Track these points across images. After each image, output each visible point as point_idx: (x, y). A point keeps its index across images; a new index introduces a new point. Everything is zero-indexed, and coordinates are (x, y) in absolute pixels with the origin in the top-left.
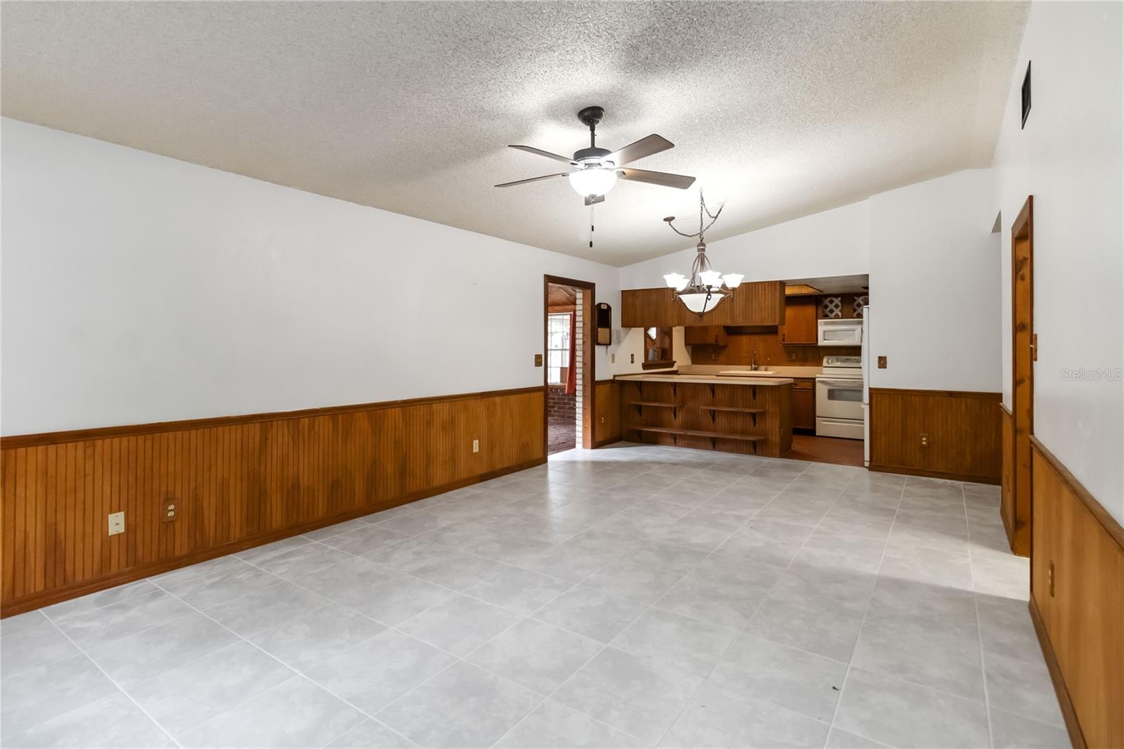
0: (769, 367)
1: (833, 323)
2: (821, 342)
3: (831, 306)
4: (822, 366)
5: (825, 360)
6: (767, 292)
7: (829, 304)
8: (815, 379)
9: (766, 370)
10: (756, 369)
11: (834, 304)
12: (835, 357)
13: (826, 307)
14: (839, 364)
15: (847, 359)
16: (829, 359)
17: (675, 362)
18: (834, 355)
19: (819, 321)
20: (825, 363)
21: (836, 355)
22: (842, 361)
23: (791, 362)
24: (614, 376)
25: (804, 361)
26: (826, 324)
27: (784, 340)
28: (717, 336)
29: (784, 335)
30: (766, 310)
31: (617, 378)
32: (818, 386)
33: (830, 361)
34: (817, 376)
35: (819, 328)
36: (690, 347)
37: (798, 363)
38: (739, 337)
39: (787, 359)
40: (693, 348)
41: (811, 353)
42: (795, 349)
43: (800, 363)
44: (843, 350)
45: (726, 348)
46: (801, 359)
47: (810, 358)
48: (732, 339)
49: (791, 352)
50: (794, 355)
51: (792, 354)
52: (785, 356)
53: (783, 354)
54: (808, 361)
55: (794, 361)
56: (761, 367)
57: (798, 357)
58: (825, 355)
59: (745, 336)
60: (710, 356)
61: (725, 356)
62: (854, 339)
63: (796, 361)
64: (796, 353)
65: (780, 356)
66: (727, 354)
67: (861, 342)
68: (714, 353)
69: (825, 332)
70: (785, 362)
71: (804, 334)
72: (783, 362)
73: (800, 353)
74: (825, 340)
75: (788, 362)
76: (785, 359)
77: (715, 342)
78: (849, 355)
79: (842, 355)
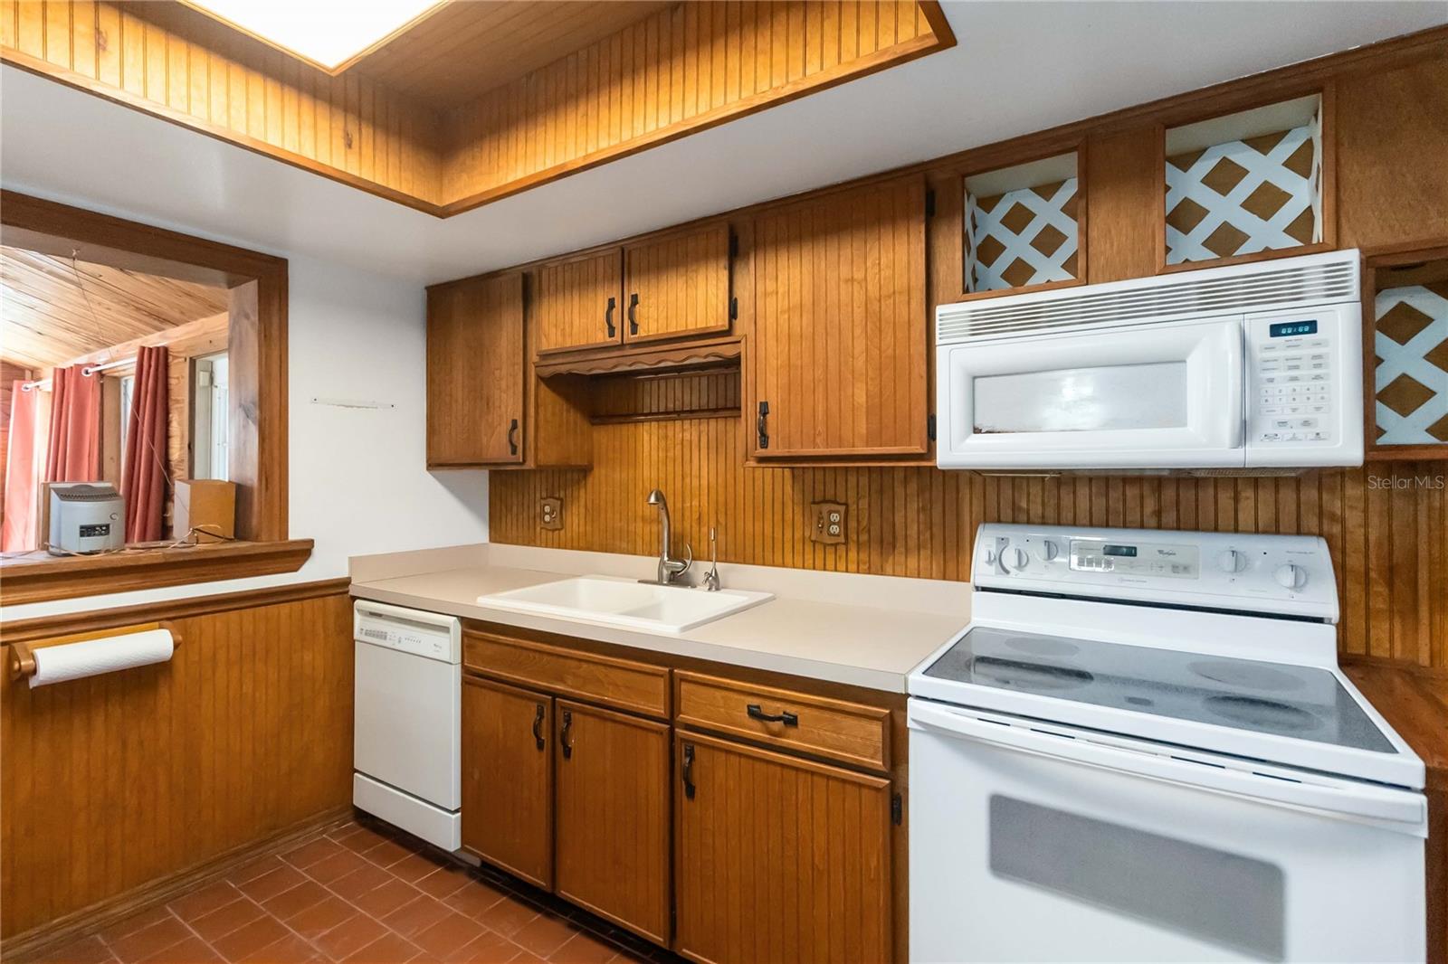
1: (1030, 320)
2: (954, 448)
3: (1018, 246)
4: (971, 582)
5: (985, 542)
7: (1003, 235)
10: (676, 578)
11: (1033, 230)
12: (1039, 534)
13: (989, 251)
16: (1003, 541)
17: (312, 544)
18: (1036, 521)
19: (940, 310)
20: (982, 570)
21: (1044, 522)
23: (823, 549)
25: (878, 547)
26: (983, 326)
27: (764, 443)
29: (766, 409)
32: (923, 757)
33: (1010, 559)
34: (916, 681)
35: (941, 354)
37: (853, 555)
38: (626, 430)
39: (807, 534)
40: (491, 473)
41: (913, 506)
42: (840, 479)
43: (864, 556)
44: (1083, 492)
45: (585, 477)
46: (864, 537)
47: (913, 531)
48: (605, 436)
49: (819, 497)
50: (835, 517)
51: (826, 508)
52: (798, 518)
53: (789, 504)
54: (900, 548)
55: (835, 545)
56: (701, 568)
57: (853, 524)
58: (986, 520)
59: (646, 426)
60: (538, 509)
61: (582, 510)
62: (1175, 417)
63: (846, 543)
64: (846, 504)
65: (778, 517)
66: (589, 505)
67: (1244, 432)
68: (551, 501)
69: (975, 378)
70: (799, 547)
71: (861, 398)
72: (788, 546)
73: (864, 503)
74: (977, 431)
75: (809, 548)
76: (798, 535)
77: (509, 451)
78: (1124, 525)
79: (1092, 523)
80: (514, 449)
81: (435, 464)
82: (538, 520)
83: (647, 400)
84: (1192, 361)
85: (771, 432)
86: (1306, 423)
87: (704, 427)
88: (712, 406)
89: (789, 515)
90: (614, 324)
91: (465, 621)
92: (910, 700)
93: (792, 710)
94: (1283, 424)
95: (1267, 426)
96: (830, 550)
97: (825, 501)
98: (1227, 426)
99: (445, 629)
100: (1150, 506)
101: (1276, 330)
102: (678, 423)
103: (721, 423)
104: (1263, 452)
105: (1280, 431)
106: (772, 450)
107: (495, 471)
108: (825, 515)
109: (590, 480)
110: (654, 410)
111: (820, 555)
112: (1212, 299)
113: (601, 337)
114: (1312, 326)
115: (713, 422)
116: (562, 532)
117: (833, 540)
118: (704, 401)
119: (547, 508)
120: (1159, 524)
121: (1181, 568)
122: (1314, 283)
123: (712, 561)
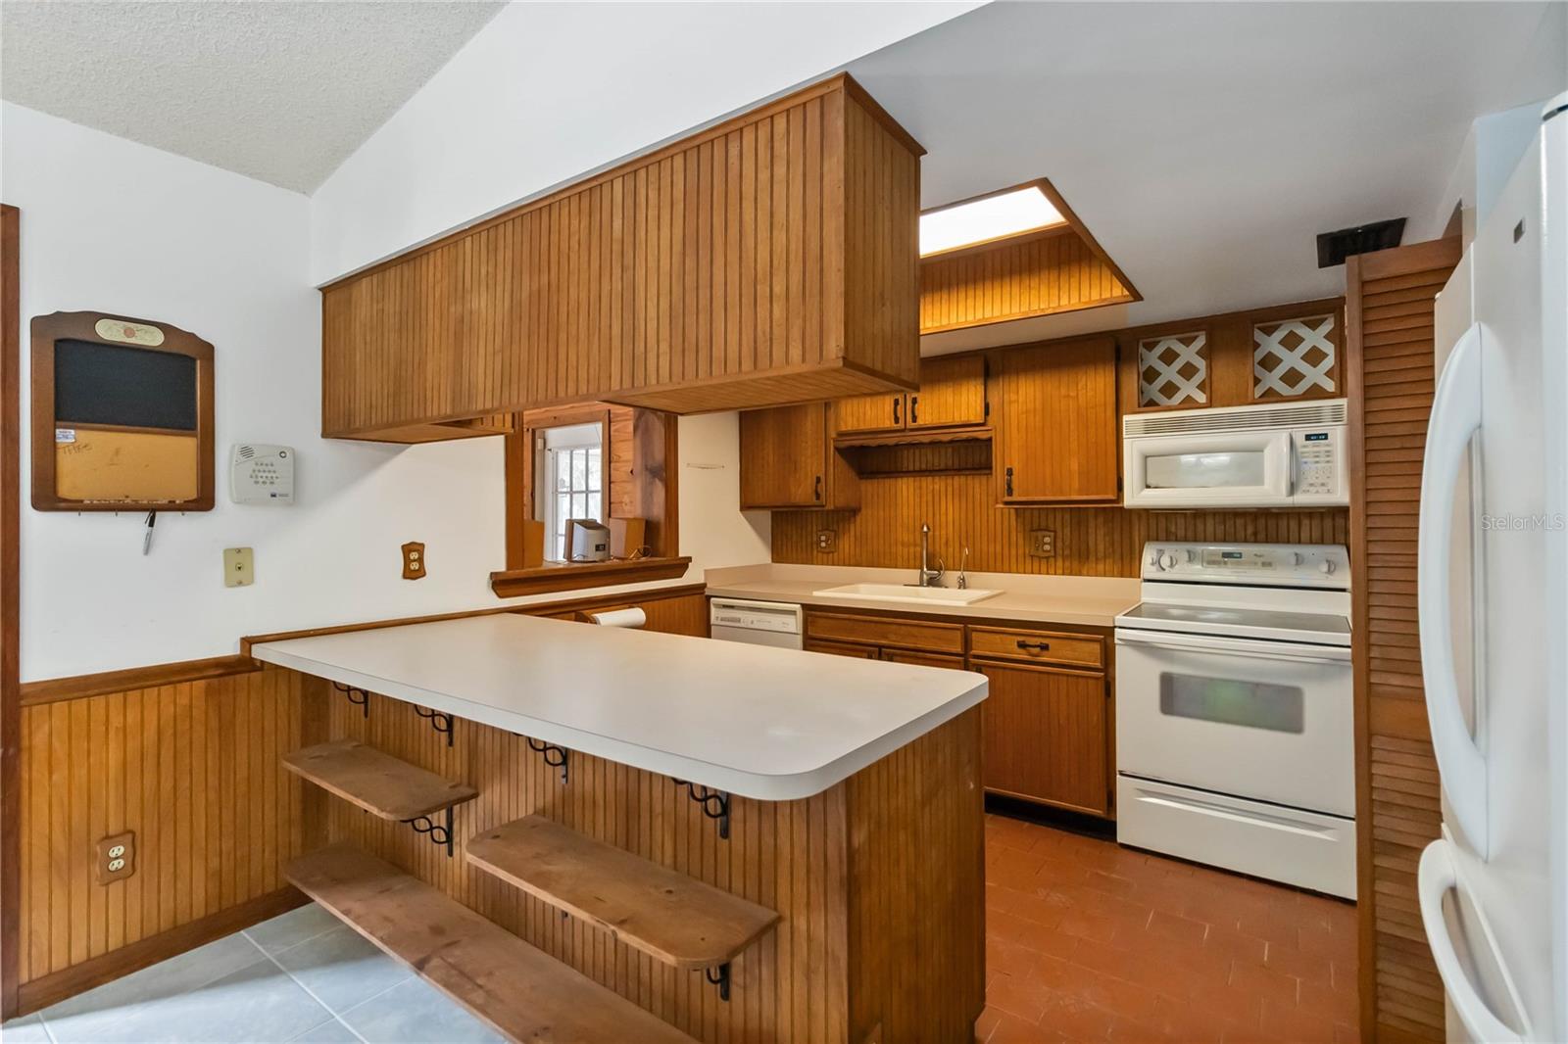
1: (1179, 426)
2: (1135, 497)
3: (1169, 373)
4: (1136, 576)
5: (1149, 554)
6: (780, 171)
7: (1160, 366)
8: (1109, 631)
9: (964, 583)
10: (933, 582)
11: (1178, 364)
12: (1184, 547)
13: (1150, 375)
14: (1197, 571)
15: (1226, 555)
16: (1161, 552)
17: (689, 559)
18: (1179, 540)
19: (1126, 418)
20: (1148, 568)
21: (1186, 540)
22: (1211, 562)
23: (1038, 561)
24: (248, 642)
25: (1077, 558)
26: (1151, 428)
27: (1010, 492)
28: (818, 480)
29: (1010, 472)
30: (779, 288)
31: (259, 652)
32: (1124, 658)
33: (1165, 561)
34: (1120, 620)
35: (1127, 444)
36: (766, 517)
37: (1060, 563)
38: (888, 483)
39: (1027, 552)
40: (774, 515)
41: (1101, 532)
42: (1051, 517)
43: (1067, 564)
44: (1210, 523)
45: (855, 516)
46: (1067, 552)
47: (1101, 547)
48: (871, 488)
49: (1035, 526)
50: (1047, 540)
51: (1040, 534)
52: (1021, 542)
53: (1014, 533)
54: (1092, 558)
55: (1047, 558)
56: (952, 576)
57: (1059, 544)
58: (1149, 539)
59: (905, 480)
60: (815, 539)
61: (852, 539)
62: (1258, 480)
63: (1055, 557)
64: (1055, 532)
65: (1006, 540)
66: (858, 534)
67: (1293, 488)
68: (826, 532)
69: (1146, 457)
70: (1021, 559)
71: (1075, 466)
72: (1013, 560)
73: (1067, 531)
74: (1148, 487)
75: (1028, 561)
76: (1021, 552)
77: (814, 498)
78: (1235, 540)
79: (1215, 540)
80: (818, 497)
81: (746, 506)
82: (815, 546)
83: (905, 462)
84: (1267, 451)
85: (1015, 485)
86: (1323, 485)
87: (950, 481)
88: (956, 466)
89: (1014, 538)
90: (899, 415)
91: (804, 606)
92: (1116, 630)
93: (1045, 641)
94: (1312, 485)
95: (1304, 486)
96: (1044, 561)
97: (1041, 530)
98: (1284, 486)
99: (793, 613)
100: (1250, 530)
101: (1308, 437)
102: (930, 479)
103: (963, 479)
104: (1303, 499)
105: (1311, 488)
106: (1015, 498)
107: (777, 512)
108: (1040, 538)
109: (858, 518)
110: (911, 468)
111: (1036, 565)
112: (1277, 420)
113: (889, 423)
114: (1326, 436)
115: (956, 478)
116: (836, 554)
117: (1047, 555)
118: (950, 463)
119: (823, 538)
120: (1256, 539)
121: (1267, 564)
122: (1327, 414)
123: (960, 570)
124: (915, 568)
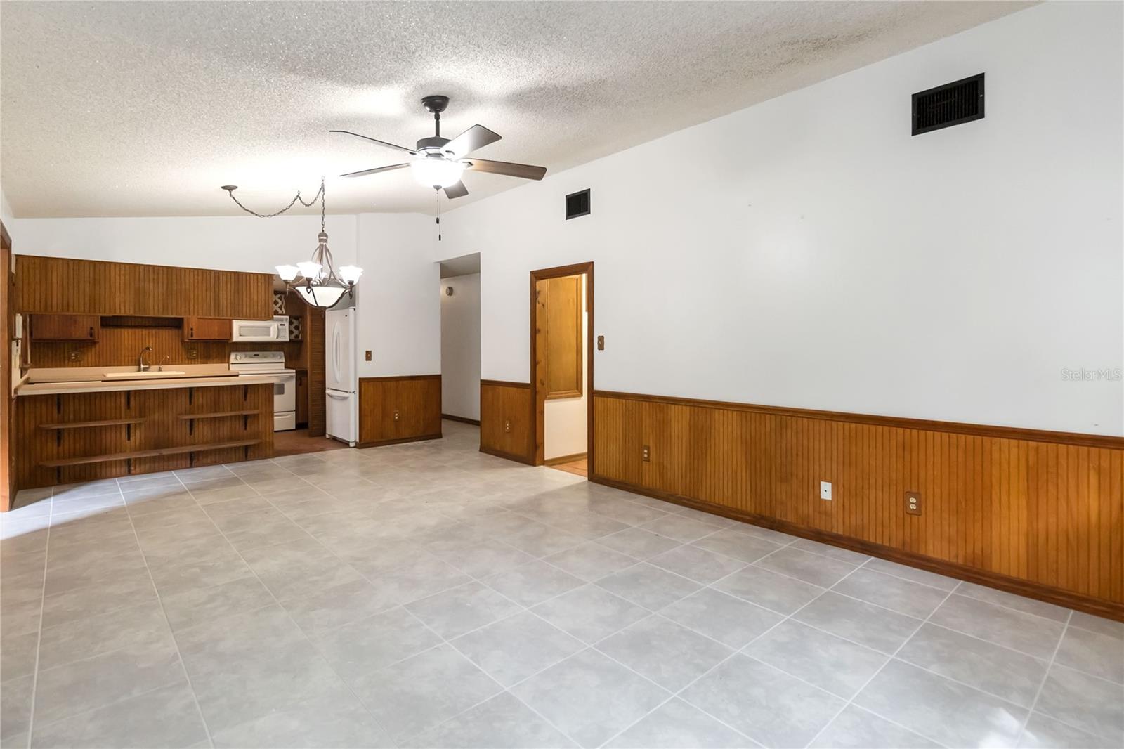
0: (163, 367)
2: (236, 338)
4: (228, 362)
5: (233, 356)
9: (160, 370)
10: (145, 370)
12: (243, 353)
14: (248, 360)
15: (255, 355)
16: (236, 355)
18: (242, 351)
20: (232, 360)
21: (245, 351)
22: (251, 357)
23: (190, 359)
25: (206, 358)
27: (192, 336)
28: (91, 328)
29: (192, 329)
33: (238, 357)
35: (234, 323)
37: (200, 360)
38: (118, 331)
39: (186, 357)
41: (214, 349)
43: (202, 360)
45: (94, 344)
46: (202, 356)
47: (214, 355)
48: (106, 332)
49: (189, 348)
50: (194, 352)
52: (183, 353)
54: (211, 358)
55: (195, 359)
56: (153, 367)
57: (199, 354)
58: (237, 351)
59: (126, 330)
60: (66, 355)
61: (93, 355)
62: (269, 335)
63: (198, 358)
64: (197, 350)
65: (177, 353)
66: (97, 352)
67: (277, 338)
68: (75, 352)
69: (240, 327)
70: (184, 360)
71: (216, 329)
72: (180, 360)
73: (204, 349)
74: (240, 336)
75: (187, 360)
76: (183, 357)
77: (89, 336)
78: (258, 351)
79: (250, 351)
80: (91, 335)
82: (66, 359)
84: (272, 328)
85: (194, 334)
86: (284, 336)
89: (180, 352)
95: (279, 337)
96: (193, 360)
97: (192, 349)
101: (280, 325)
102: (138, 329)
104: (279, 340)
105: (281, 337)
106: (194, 338)
108: (191, 352)
109: (97, 346)
110: (130, 325)
111: (190, 361)
112: (274, 320)
114: (284, 325)
116: (82, 362)
119: (73, 355)
120: (261, 351)
121: (265, 357)
122: (284, 320)
123: (159, 365)
124: (135, 365)
